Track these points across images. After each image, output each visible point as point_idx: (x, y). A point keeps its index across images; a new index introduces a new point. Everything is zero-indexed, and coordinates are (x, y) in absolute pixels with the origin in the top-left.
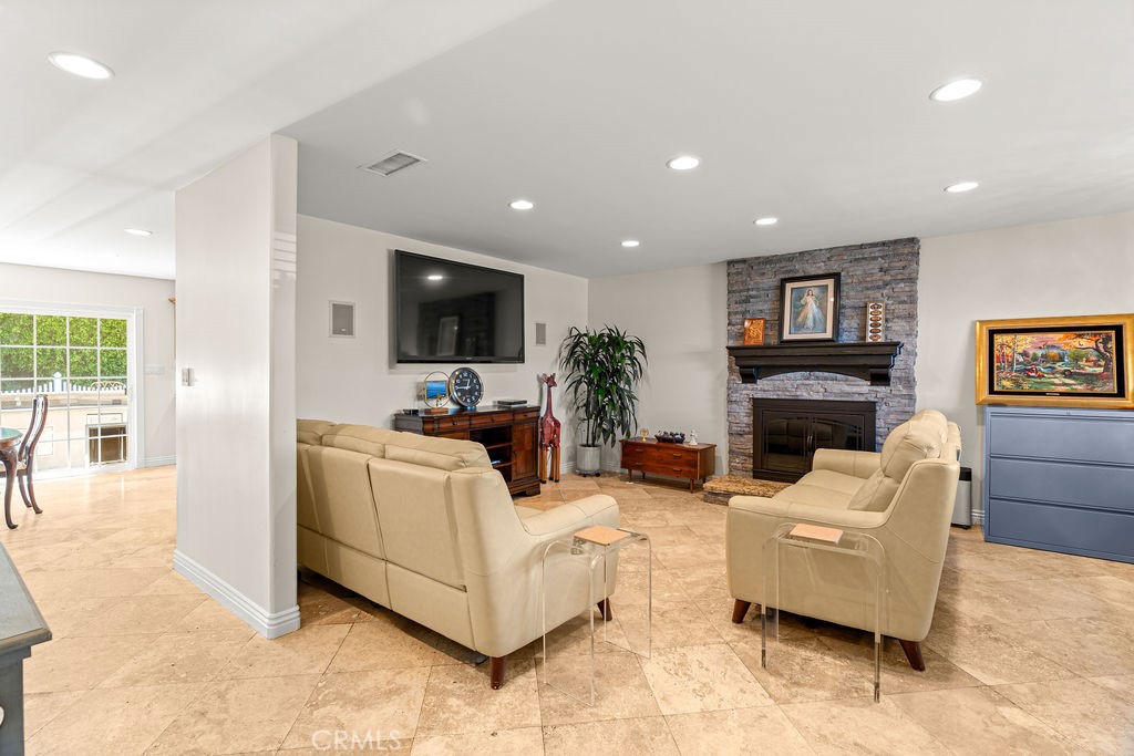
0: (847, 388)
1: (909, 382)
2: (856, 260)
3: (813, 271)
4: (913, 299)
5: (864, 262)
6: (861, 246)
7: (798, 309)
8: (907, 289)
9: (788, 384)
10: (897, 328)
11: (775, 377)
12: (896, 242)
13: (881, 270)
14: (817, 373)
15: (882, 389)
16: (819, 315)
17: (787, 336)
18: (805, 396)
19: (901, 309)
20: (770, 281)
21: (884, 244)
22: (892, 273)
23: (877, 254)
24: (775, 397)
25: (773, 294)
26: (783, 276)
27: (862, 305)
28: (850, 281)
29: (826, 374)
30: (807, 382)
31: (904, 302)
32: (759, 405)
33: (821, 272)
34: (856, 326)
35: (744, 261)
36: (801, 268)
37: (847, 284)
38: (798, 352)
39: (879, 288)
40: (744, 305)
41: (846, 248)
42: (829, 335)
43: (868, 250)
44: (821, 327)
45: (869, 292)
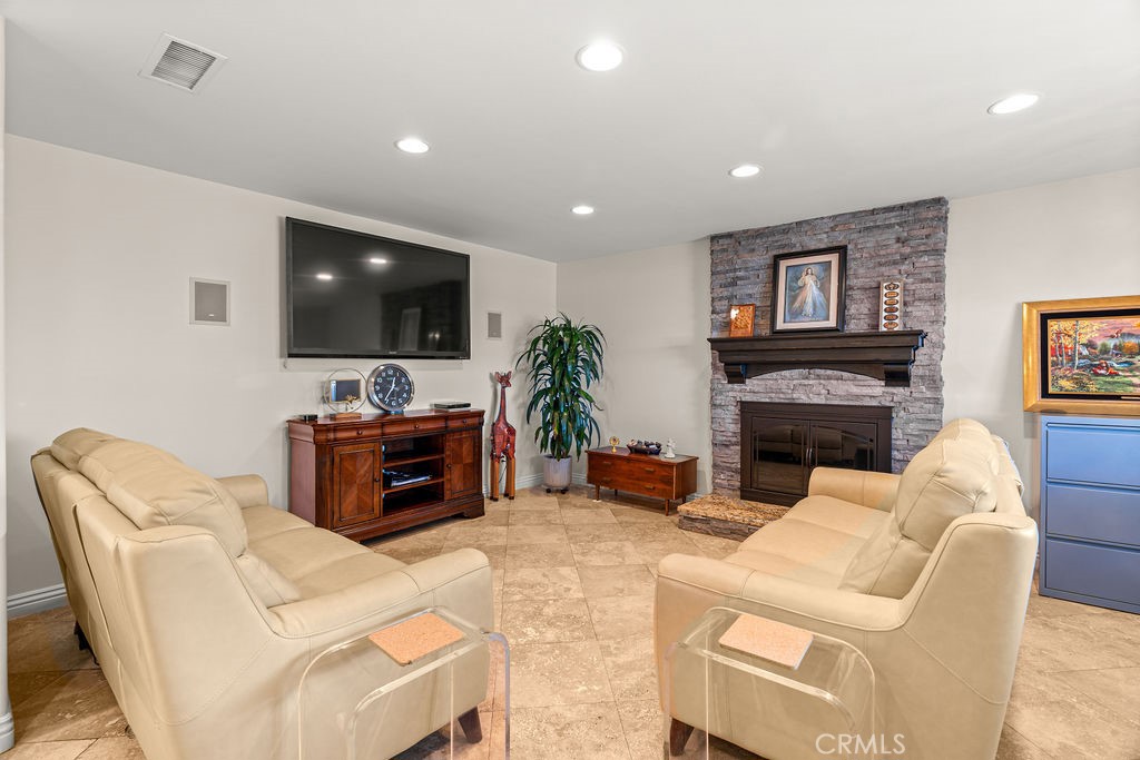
0: (855, 390)
1: (935, 382)
2: (867, 228)
3: (813, 245)
4: (939, 276)
5: (875, 231)
6: (873, 212)
7: (795, 291)
8: (932, 263)
9: (783, 384)
10: (918, 314)
11: (767, 376)
12: (917, 204)
13: (898, 240)
14: (818, 371)
15: (900, 391)
16: (820, 299)
17: (780, 325)
18: (804, 399)
19: (924, 289)
20: (761, 259)
21: (902, 207)
22: (912, 243)
23: (893, 221)
24: (768, 400)
25: (764, 275)
26: (776, 252)
27: (874, 285)
28: (858, 255)
29: (829, 372)
30: (806, 382)
31: (929, 280)
32: (747, 409)
33: (823, 246)
34: (866, 311)
35: (730, 235)
36: (797, 241)
37: (855, 259)
38: (793, 344)
39: (895, 263)
40: (730, 289)
41: (854, 215)
42: (832, 323)
43: (882, 216)
44: (821, 312)
45: (883, 269)
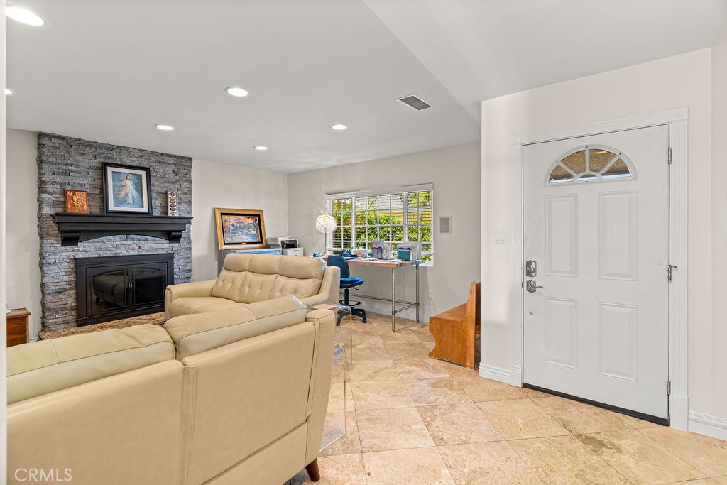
0: (154, 246)
1: (189, 241)
2: (160, 162)
3: (128, 162)
4: (190, 193)
5: (163, 165)
6: (162, 154)
7: (118, 189)
8: (188, 186)
9: (110, 245)
10: (183, 209)
11: (97, 240)
12: (182, 157)
13: (174, 172)
14: (133, 236)
15: (175, 245)
16: (136, 195)
17: (112, 208)
18: (124, 253)
19: (185, 197)
20: (90, 161)
21: (175, 156)
22: (180, 175)
23: (171, 162)
24: (96, 256)
25: (94, 174)
26: (102, 160)
27: (164, 192)
28: (155, 175)
29: (139, 237)
30: (125, 243)
31: (186, 194)
33: (134, 165)
34: (159, 205)
36: (117, 158)
37: (153, 176)
38: (119, 220)
39: (173, 183)
40: (62, 177)
41: (152, 152)
42: (145, 209)
43: (166, 158)
45: (167, 185)
